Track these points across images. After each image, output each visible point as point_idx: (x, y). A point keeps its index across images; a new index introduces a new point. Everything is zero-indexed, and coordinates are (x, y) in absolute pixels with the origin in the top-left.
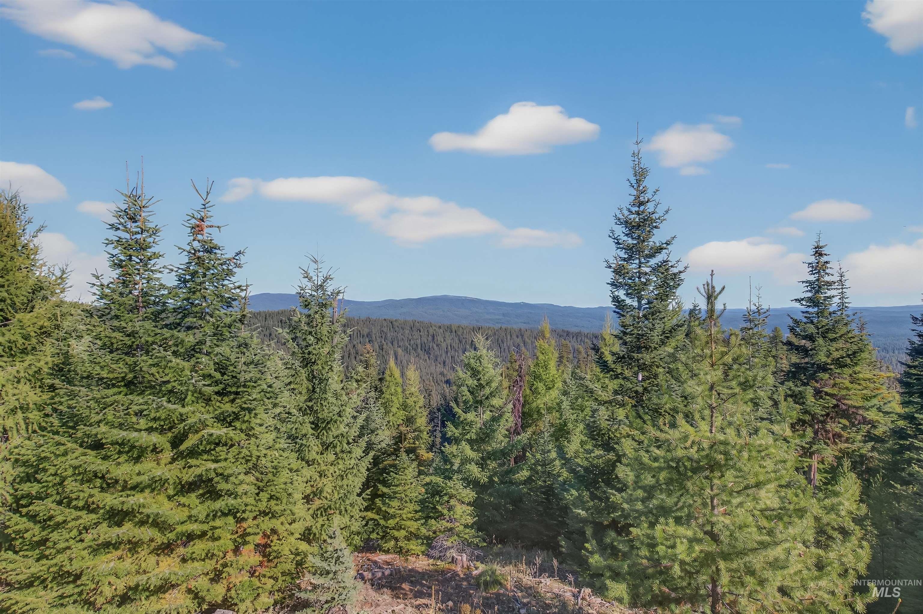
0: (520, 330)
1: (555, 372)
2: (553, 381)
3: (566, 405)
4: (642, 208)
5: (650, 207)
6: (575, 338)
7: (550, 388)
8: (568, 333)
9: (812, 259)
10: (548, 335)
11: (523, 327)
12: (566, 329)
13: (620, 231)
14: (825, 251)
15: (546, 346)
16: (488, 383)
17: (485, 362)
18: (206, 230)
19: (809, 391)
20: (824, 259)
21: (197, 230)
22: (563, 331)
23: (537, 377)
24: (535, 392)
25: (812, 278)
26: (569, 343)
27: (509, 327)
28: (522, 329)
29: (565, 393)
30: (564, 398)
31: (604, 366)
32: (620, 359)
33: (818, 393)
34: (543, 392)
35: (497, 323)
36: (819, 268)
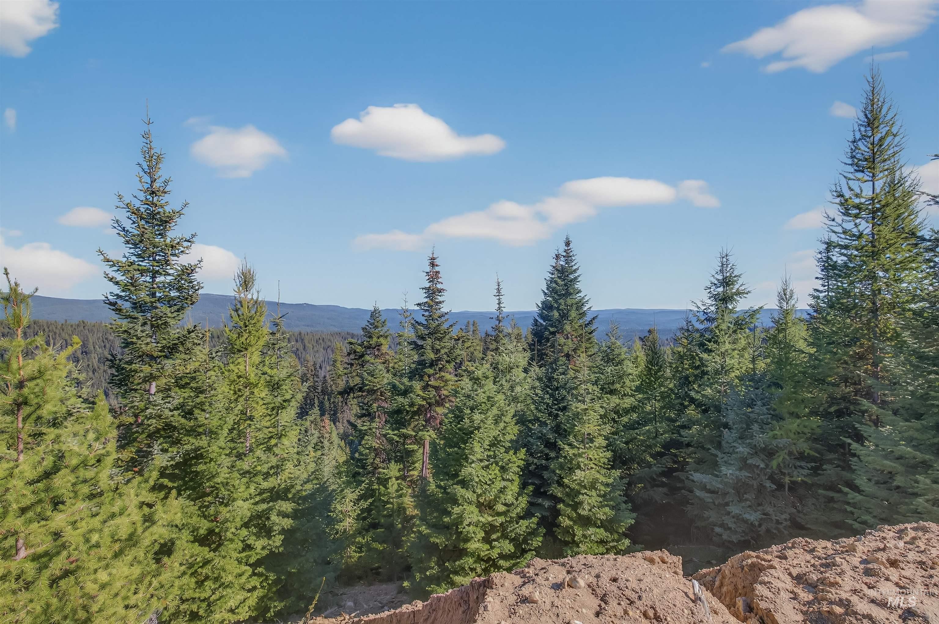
0: (300, 334)
9: (428, 269)
14: (437, 262)
20: (437, 269)
25: (428, 285)
28: (303, 332)
33: (425, 388)
36: (434, 277)
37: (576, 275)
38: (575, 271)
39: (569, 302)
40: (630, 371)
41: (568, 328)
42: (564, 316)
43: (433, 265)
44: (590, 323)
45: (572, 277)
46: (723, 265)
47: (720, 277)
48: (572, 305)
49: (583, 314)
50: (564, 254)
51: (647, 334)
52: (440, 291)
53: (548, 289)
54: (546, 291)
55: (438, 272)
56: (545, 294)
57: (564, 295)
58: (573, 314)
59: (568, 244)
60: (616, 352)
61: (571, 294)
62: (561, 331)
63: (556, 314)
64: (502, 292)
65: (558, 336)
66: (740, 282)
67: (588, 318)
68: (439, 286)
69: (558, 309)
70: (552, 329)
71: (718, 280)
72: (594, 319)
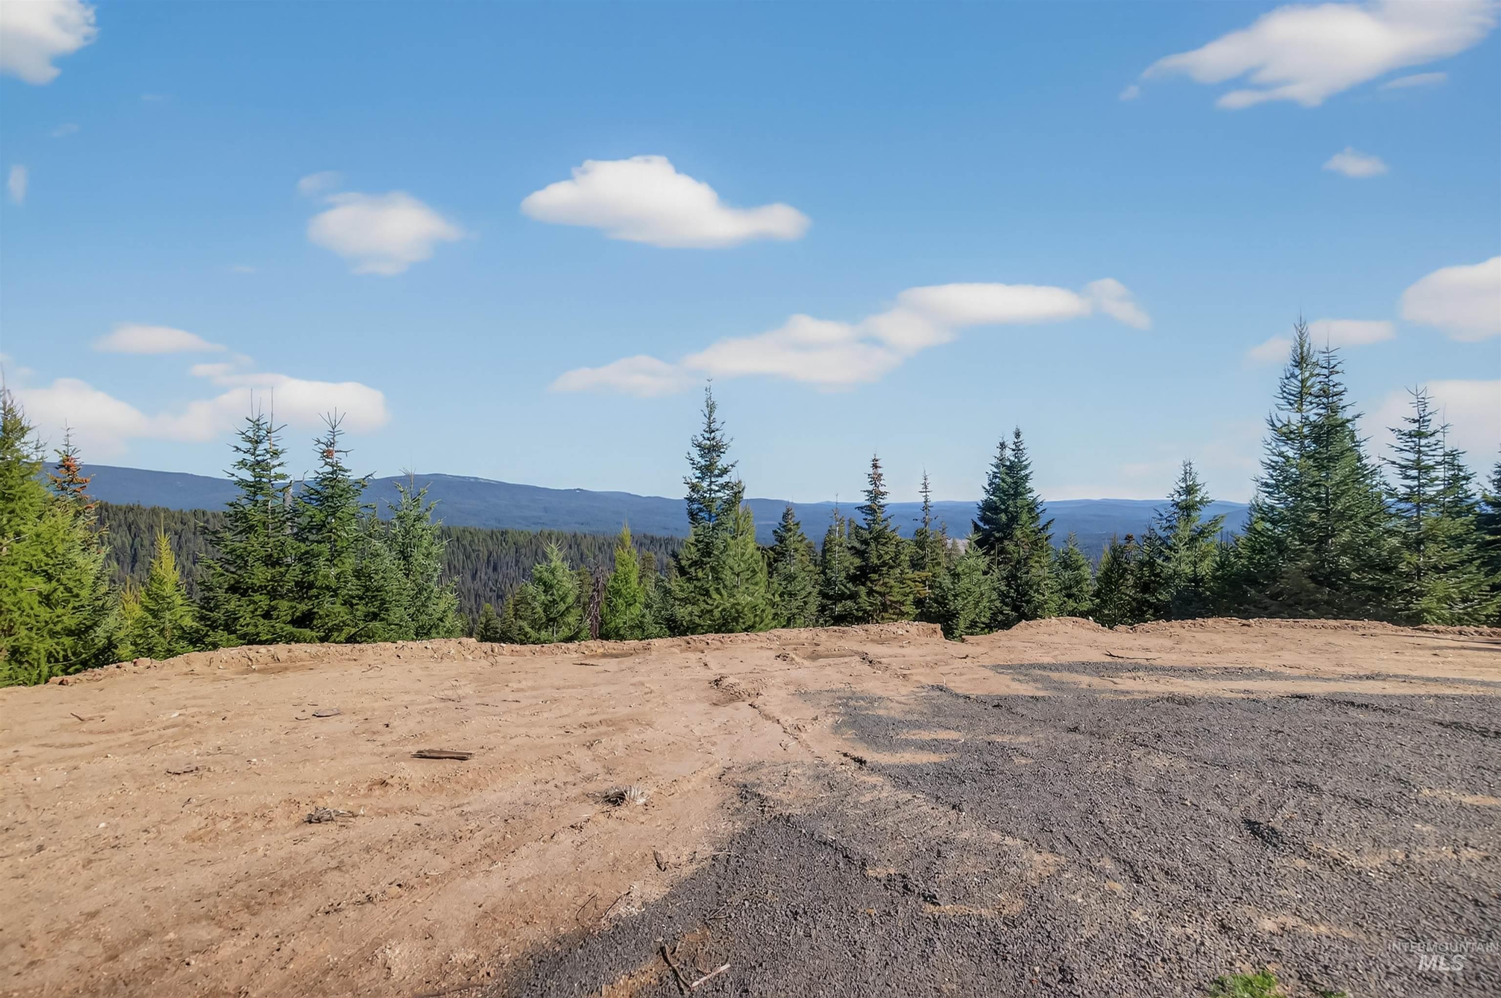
0: (575, 536)
1: (637, 586)
2: (634, 596)
3: (649, 619)
4: (713, 434)
5: (718, 435)
6: (663, 547)
7: (630, 605)
8: (653, 540)
9: (871, 471)
10: (628, 543)
11: (580, 530)
12: (649, 534)
13: (695, 453)
14: (879, 464)
15: (626, 556)
16: (563, 599)
17: (559, 574)
18: (336, 455)
19: (863, 590)
20: (880, 471)
21: (327, 454)
22: (645, 536)
23: (617, 593)
24: (613, 610)
25: (871, 488)
26: (653, 555)
27: (555, 530)
28: (578, 533)
29: (648, 606)
30: (647, 611)
31: (682, 571)
32: (694, 564)
33: (870, 593)
34: (623, 608)
35: (535, 524)
36: (875, 479)
37: (1027, 472)
38: (1026, 467)
39: (1019, 502)
40: (1088, 577)
41: (1018, 533)
42: (1014, 519)
43: (875, 466)
44: (1045, 527)
45: (1023, 473)
46: (1186, 473)
47: (1184, 485)
48: (1022, 507)
49: (1035, 518)
50: (1014, 447)
51: (1123, 542)
52: (883, 494)
53: (990, 485)
54: (988, 488)
55: (881, 475)
56: (987, 491)
57: (1012, 495)
58: (1024, 517)
59: (1018, 435)
60: (1075, 557)
61: (1022, 494)
62: (1009, 536)
63: (1003, 517)
64: (929, 488)
65: (1006, 542)
66: (1204, 490)
67: (1042, 522)
68: (882, 489)
69: (1006, 511)
70: (997, 535)
71: (1181, 487)
72: (1049, 523)
